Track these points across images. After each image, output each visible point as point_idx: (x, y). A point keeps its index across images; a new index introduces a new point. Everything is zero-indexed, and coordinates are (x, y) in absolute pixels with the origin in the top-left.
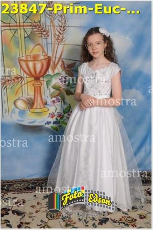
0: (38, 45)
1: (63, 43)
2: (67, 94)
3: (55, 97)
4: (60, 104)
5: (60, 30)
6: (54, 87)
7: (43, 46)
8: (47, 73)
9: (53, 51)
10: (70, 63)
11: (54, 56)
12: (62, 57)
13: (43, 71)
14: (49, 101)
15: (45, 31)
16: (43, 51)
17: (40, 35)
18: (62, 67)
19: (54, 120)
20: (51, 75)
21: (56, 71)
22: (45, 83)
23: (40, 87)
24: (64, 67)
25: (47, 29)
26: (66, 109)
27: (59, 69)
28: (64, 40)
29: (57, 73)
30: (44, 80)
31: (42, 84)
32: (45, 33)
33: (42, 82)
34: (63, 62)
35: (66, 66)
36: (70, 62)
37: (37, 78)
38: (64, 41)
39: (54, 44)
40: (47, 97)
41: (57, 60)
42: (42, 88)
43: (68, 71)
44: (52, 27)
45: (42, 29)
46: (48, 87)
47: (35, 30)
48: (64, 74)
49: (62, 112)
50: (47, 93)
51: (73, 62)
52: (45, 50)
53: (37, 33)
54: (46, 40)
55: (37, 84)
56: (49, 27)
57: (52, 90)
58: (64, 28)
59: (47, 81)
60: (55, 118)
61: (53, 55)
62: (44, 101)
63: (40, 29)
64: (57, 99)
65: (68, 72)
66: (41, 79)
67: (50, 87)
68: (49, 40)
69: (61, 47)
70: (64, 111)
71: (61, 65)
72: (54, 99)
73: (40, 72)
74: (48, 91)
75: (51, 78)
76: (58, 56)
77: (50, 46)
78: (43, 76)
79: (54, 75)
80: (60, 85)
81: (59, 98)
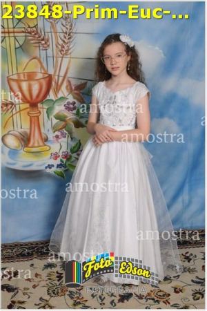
0: (35, 58)
1: (69, 56)
2: (75, 127)
3: (59, 130)
4: (65, 140)
6: (58, 117)
7: (42, 60)
8: (48, 98)
9: (55, 67)
10: (79, 84)
11: (57, 74)
12: (68, 75)
13: (42, 95)
14: (51, 136)
16: (42, 67)
17: (37, 45)
18: (67, 89)
19: (58, 162)
20: (52, 100)
21: (60, 95)
22: (45, 111)
23: (38, 117)
24: (71, 89)
25: (47, 37)
26: (74, 147)
27: (64, 92)
28: (70, 51)
29: (62, 98)
30: (43, 108)
31: (40, 112)
32: (43, 42)
33: (41, 110)
34: (69, 82)
35: (73, 88)
36: (79, 82)
38: (70, 53)
39: (57, 58)
40: (48, 130)
41: (61, 78)
42: (41, 117)
43: (76, 94)
44: (53, 34)
45: (40, 37)
46: (48, 117)
47: (30, 38)
48: (71, 98)
49: (69, 151)
50: (48, 125)
51: (83, 81)
54: (44, 51)
55: (34, 113)
57: (55, 121)
59: (48, 109)
60: (59, 159)
61: (55, 72)
62: (44, 136)
63: (37, 36)
64: (62, 134)
66: (39, 105)
67: (52, 117)
68: (50, 52)
70: (71, 150)
71: (67, 87)
72: (57, 133)
73: (38, 96)
74: (50, 122)
75: (53, 104)
76: (62, 74)
77: (50, 60)
78: (42, 102)
79: (57, 100)
80: (66, 114)
81: (65, 131)
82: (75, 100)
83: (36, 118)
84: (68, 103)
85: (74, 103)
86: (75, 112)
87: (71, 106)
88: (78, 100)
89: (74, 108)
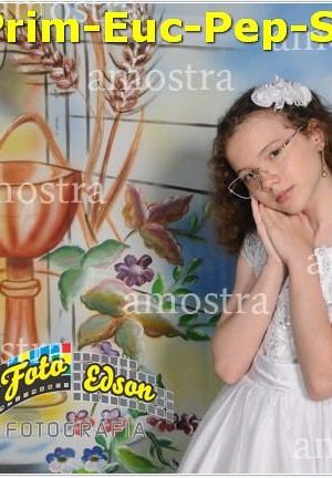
0: (31, 119)
1: (137, 116)
2: (146, 333)
3: (94, 343)
5: (128, 59)
6: (93, 302)
7: (51, 124)
8: (65, 242)
9: (92, 148)
10: (166, 201)
11: (98, 169)
12: (133, 174)
13: (46, 233)
15: (58, 63)
16: (51, 146)
17: (41, 79)
18: (128, 218)
20: (78, 250)
21: (104, 234)
22: (55, 281)
23: (31, 300)
24: (140, 215)
25: (70, 55)
27: (116, 225)
28: (141, 101)
29: (108, 243)
30: (48, 271)
31: (38, 285)
32: (59, 71)
33: (42, 278)
34: (134, 195)
35: (147, 214)
36: (166, 197)
37: (20, 263)
38: (142, 108)
39: (98, 119)
41: (109, 184)
42: (40, 301)
43: (155, 232)
44: (90, 47)
45: (49, 55)
46: (64, 301)
47: (18, 57)
48: (137, 247)
50: (63, 328)
51: (178, 195)
52: (60, 140)
53: (25, 69)
54: (63, 99)
55: (19, 287)
56: (81, 47)
57: (84, 314)
58: (141, 51)
59: (62, 276)
61: (92, 164)
63: (40, 52)
65: (155, 239)
66: (38, 263)
67: (75, 301)
68: (77, 101)
69: (126, 131)
71: (126, 210)
72: (89, 350)
73: (34, 236)
74: (67, 317)
75: (82, 262)
76: (114, 169)
77: (79, 126)
78: (45, 252)
79: (91, 251)
80: (119, 293)
81: (115, 347)
82: (152, 253)
83: (25, 303)
84: (129, 261)
85: (147, 261)
86: (147, 287)
87: (138, 270)
88: (159, 250)
89: (147, 277)
